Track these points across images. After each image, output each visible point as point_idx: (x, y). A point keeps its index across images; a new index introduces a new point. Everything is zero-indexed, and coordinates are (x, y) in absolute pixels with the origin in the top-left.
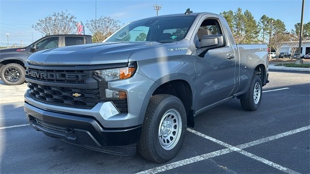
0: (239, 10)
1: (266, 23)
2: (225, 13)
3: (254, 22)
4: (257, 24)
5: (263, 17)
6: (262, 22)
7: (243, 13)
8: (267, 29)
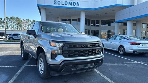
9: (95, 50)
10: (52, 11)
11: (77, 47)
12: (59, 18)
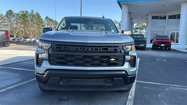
0: (32, 11)
1: (48, 21)
2: (23, 12)
3: (42, 20)
4: (43, 21)
5: (47, 18)
6: (46, 20)
7: (35, 13)
8: (49, 24)
9: (109, 57)
10: (138, 7)
11: (69, 51)
12: (149, 15)
